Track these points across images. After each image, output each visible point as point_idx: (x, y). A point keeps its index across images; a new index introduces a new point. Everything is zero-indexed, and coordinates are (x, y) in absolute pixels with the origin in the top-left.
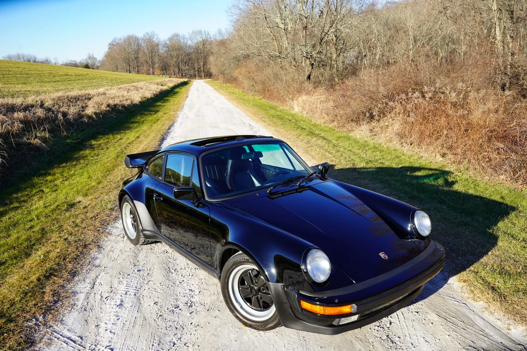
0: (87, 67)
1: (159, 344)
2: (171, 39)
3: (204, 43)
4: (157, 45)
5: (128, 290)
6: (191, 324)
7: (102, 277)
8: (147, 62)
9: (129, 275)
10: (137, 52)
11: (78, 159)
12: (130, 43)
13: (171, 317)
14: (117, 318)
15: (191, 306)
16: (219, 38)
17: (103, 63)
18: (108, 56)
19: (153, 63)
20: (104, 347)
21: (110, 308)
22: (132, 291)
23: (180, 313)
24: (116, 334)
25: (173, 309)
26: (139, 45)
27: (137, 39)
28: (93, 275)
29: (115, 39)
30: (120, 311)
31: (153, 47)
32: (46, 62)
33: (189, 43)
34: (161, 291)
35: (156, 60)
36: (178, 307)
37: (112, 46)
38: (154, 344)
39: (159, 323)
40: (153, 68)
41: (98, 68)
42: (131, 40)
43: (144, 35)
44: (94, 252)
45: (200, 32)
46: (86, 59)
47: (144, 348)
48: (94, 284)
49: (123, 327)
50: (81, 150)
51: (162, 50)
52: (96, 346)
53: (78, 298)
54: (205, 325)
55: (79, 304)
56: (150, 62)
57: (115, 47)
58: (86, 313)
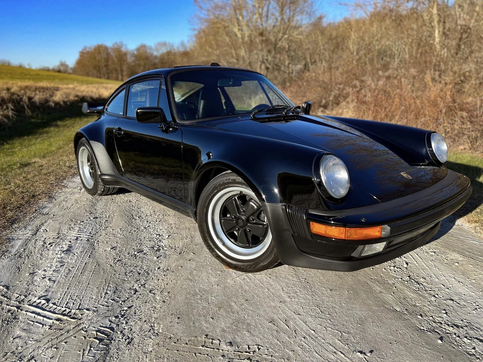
0: (59, 71)
1: (114, 292)
2: (138, 49)
3: (169, 53)
4: (125, 54)
5: (79, 236)
6: (159, 268)
7: (49, 224)
8: (116, 70)
9: (83, 222)
10: (107, 60)
11: (41, 134)
12: (99, 53)
13: (133, 262)
14: (61, 264)
15: (159, 250)
16: (182, 49)
17: (75, 71)
18: (80, 63)
19: (122, 71)
20: (37, 298)
21: (54, 254)
22: (84, 237)
23: (144, 257)
24: (56, 283)
25: (136, 253)
26: (108, 54)
27: (106, 48)
28: (37, 222)
29: (85, 48)
30: (66, 256)
31: (121, 56)
33: (155, 53)
34: (122, 236)
35: (125, 68)
36: (143, 251)
37: (82, 54)
38: (108, 292)
39: (116, 269)
40: (122, 75)
41: (69, 74)
42: (100, 49)
43: (113, 45)
44: (43, 202)
45: (165, 44)
46: (58, 66)
47: (94, 297)
48: (38, 230)
49: (68, 274)
50: (45, 127)
51: (130, 59)
52: (26, 296)
53: (13, 245)
54: (177, 269)
55: (14, 251)
56: (119, 69)
57: (86, 55)
58: (21, 261)
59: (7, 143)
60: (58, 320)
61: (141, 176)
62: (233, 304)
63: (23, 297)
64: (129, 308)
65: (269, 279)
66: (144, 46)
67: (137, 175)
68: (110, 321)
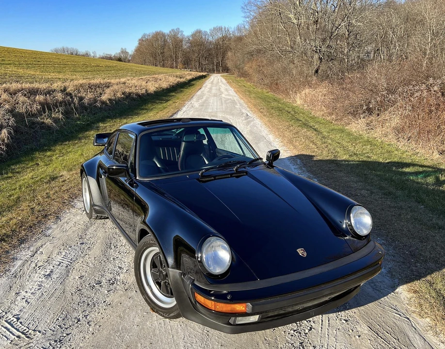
0: (120, 60)
1: (63, 319)
2: (194, 35)
3: (224, 38)
4: (181, 41)
5: (62, 261)
6: (104, 302)
7: (47, 246)
8: (171, 56)
9: (70, 247)
10: (163, 47)
11: (80, 139)
12: (157, 40)
13: (89, 293)
14: (39, 288)
15: (113, 284)
16: (237, 34)
17: (133, 56)
18: (138, 50)
19: (176, 57)
20: (12, 316)
21: (38, 277)
22: (66, 263)
23: (99, 289)
24: (29, 304)
25: (95, 284)
26: (165, 41)
27: (163, 35)
28: (39, 244)
29: (145, 35)
30: (45, 281)
31: (177, 42)
32: (86, 55)
33: (210, 39)
34: (92, 266)
35: (180, 55)
36: (101, 283)
37: (141, 41)
38: (59, 318)
39: (74, 297)
40: (176, 62)
41: (129, 61)
42: (158, 36)
43: (170, 32)
44: (50, 223)
45: (220, 29)
46: (119, 53)
47: (48, 322)
48: (36, 252)
49: (40, 297)
50: (86, 131)
51: (185, 46)
52: (6, 313)
53: (14, 265)
54: (117, 305)
55: (13, 270)
56: (174, 56)
57: (144, 43)
58: (15, 280)
59: (50, 150)
60: (19, 337)
61: (126, 209)
62: (139, 345)
63: (4, 314)
64: (67, 334)
65: (179, 326)
66: (199, 32)
67: (123, 208)
68: (50, 344)
